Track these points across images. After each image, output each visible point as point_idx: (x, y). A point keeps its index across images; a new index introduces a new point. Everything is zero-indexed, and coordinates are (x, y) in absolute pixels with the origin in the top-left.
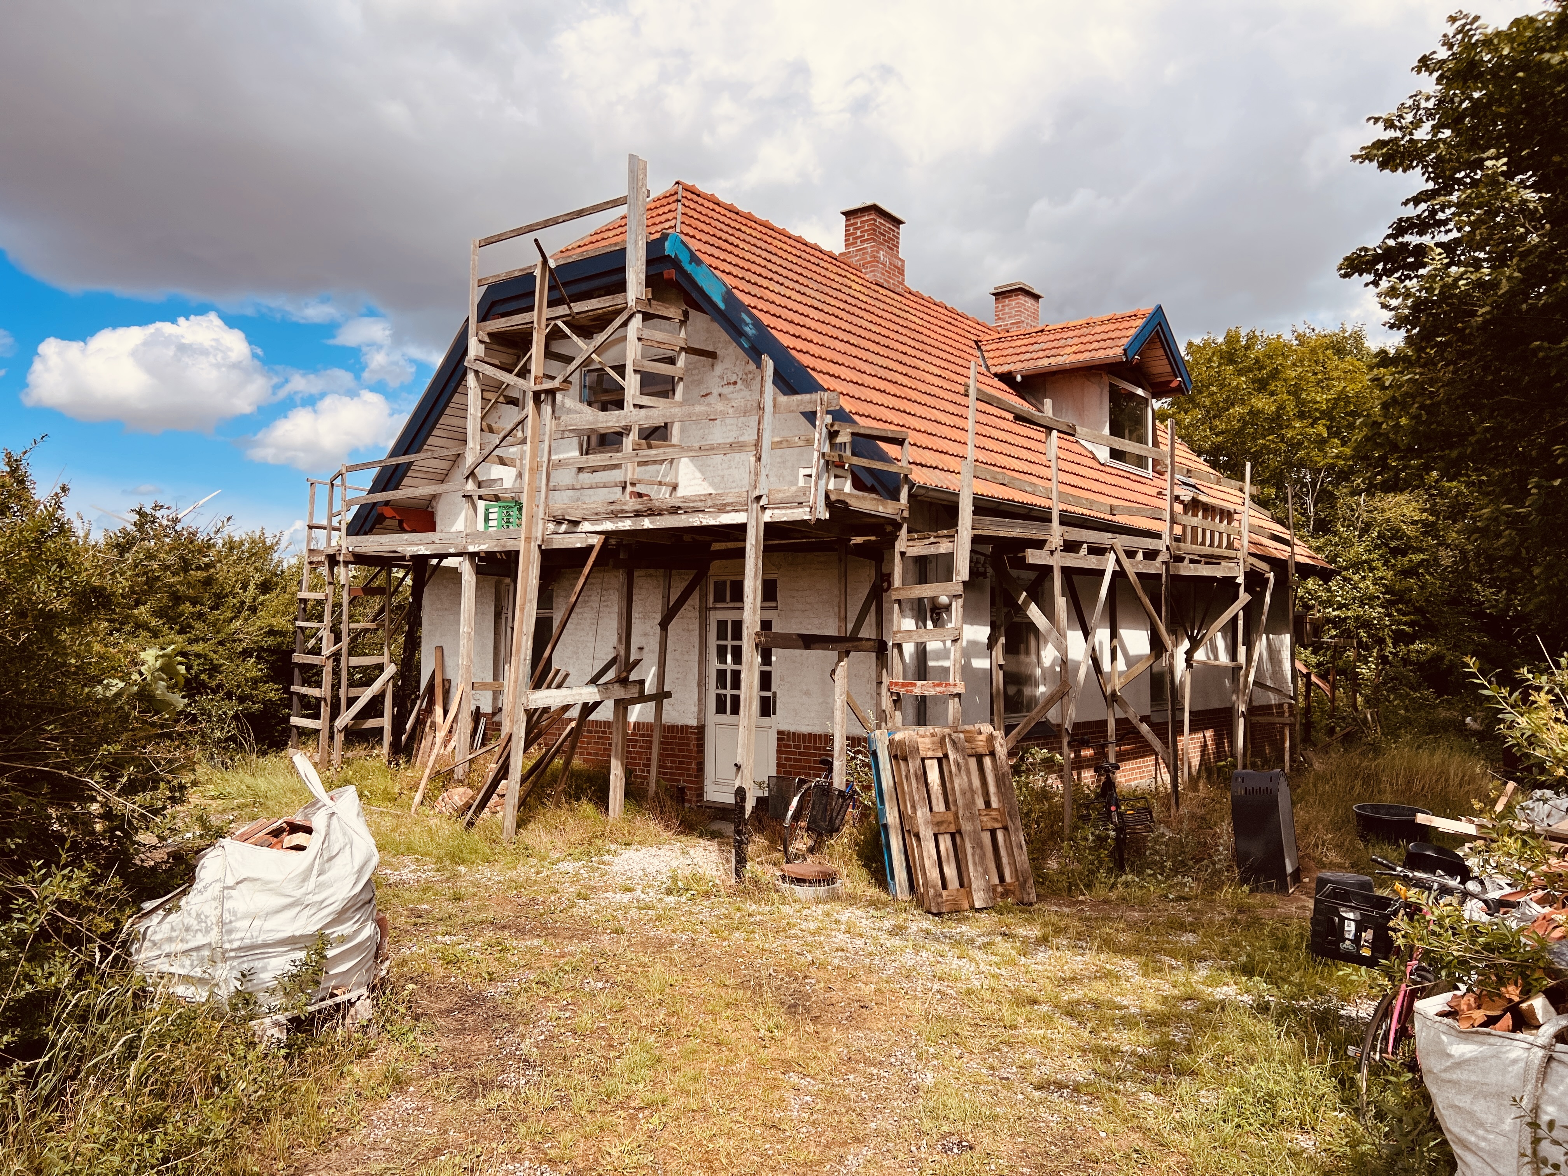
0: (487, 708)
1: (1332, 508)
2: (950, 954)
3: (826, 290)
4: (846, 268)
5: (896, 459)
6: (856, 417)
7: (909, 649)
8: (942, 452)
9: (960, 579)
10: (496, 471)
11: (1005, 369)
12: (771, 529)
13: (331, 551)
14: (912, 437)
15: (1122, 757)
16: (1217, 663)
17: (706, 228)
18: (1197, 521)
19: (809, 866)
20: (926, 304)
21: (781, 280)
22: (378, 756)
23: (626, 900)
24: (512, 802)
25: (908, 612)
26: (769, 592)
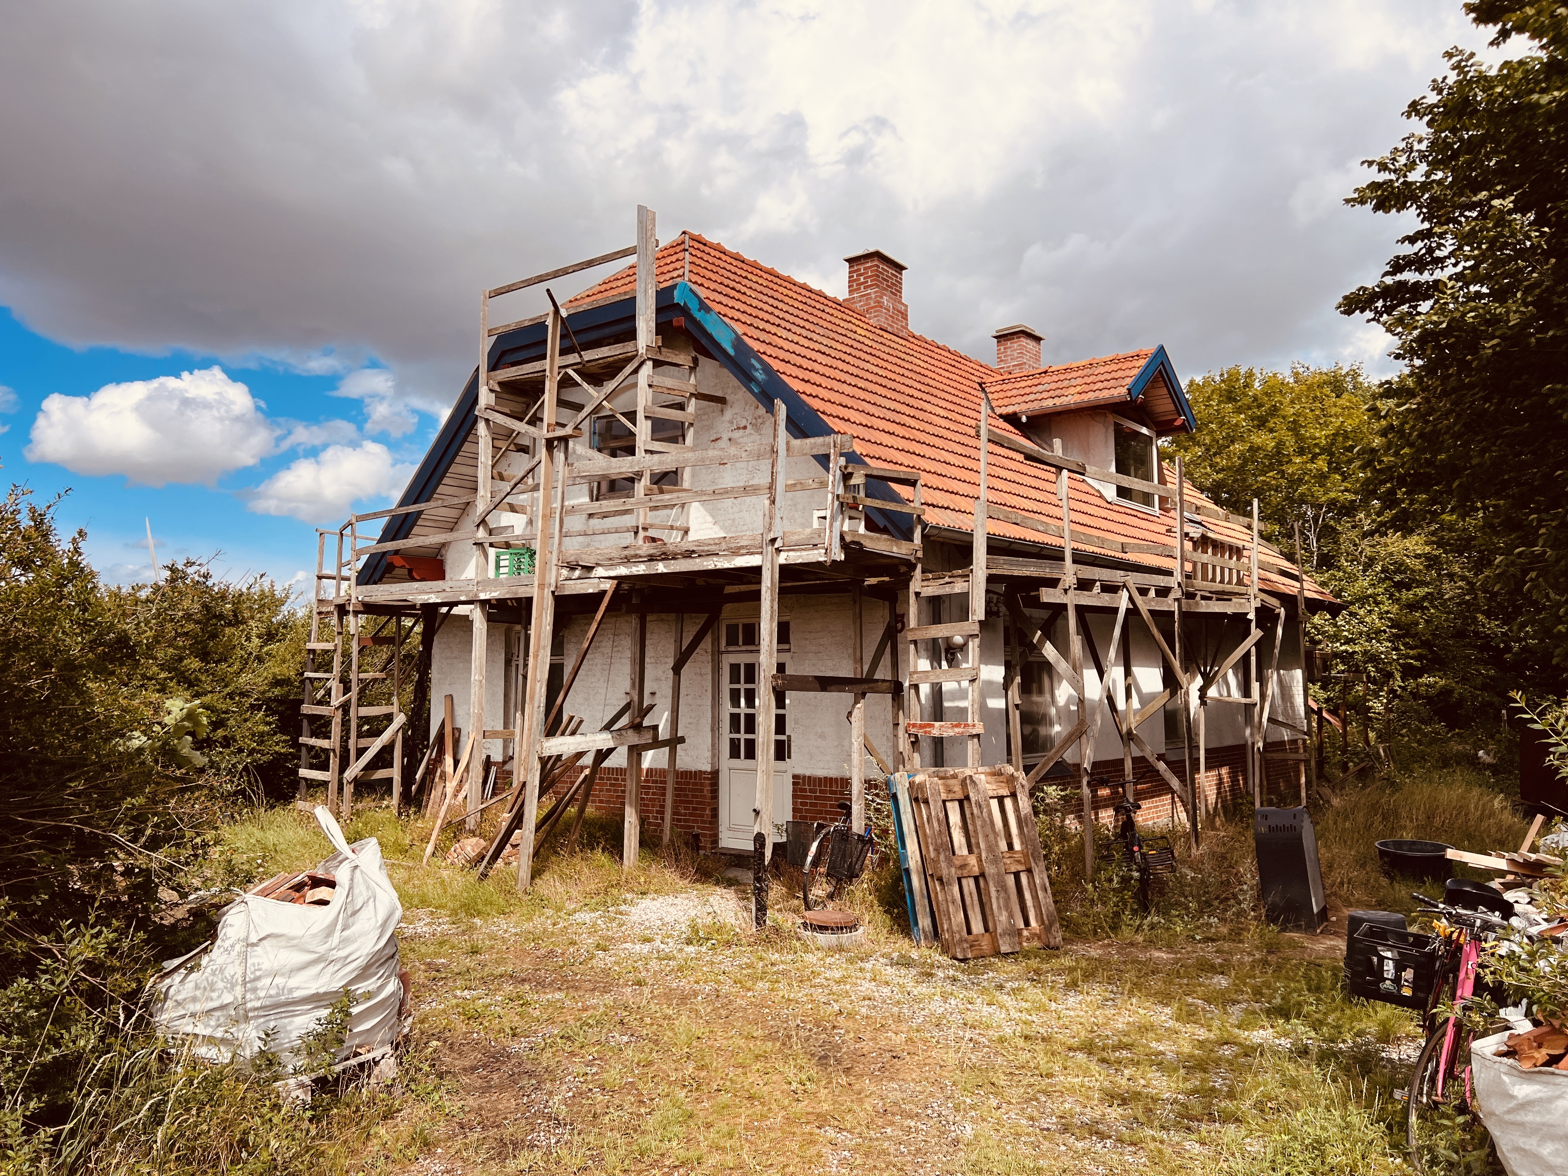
0: (497, 757)
1: (1335, 543)
2: (979, 1000)
3: (832, 335)
4: (851, 313)
5: (908, 500)
6: (867, 460)
7: (925, 689)
8: (952, 492)
9: (976, 618)
10: (506, 519)
11: (1010, 410)
12: (787, 571)
13: (340, 601)
14: (924, 478)
15: (1140, 796)
16: (1230, 699)
17: (714, 277)
18: (1207, 557)
19: (830, 913)
20: (930, 347)
21: (788, 326)
22: (387, 807)
23: (645, 951)
24: (526, 852)
25: (922, 652)
26: (783, 634)
